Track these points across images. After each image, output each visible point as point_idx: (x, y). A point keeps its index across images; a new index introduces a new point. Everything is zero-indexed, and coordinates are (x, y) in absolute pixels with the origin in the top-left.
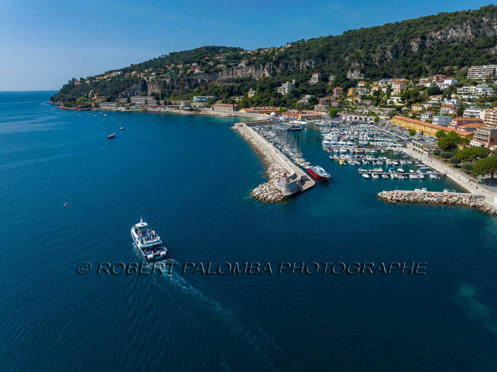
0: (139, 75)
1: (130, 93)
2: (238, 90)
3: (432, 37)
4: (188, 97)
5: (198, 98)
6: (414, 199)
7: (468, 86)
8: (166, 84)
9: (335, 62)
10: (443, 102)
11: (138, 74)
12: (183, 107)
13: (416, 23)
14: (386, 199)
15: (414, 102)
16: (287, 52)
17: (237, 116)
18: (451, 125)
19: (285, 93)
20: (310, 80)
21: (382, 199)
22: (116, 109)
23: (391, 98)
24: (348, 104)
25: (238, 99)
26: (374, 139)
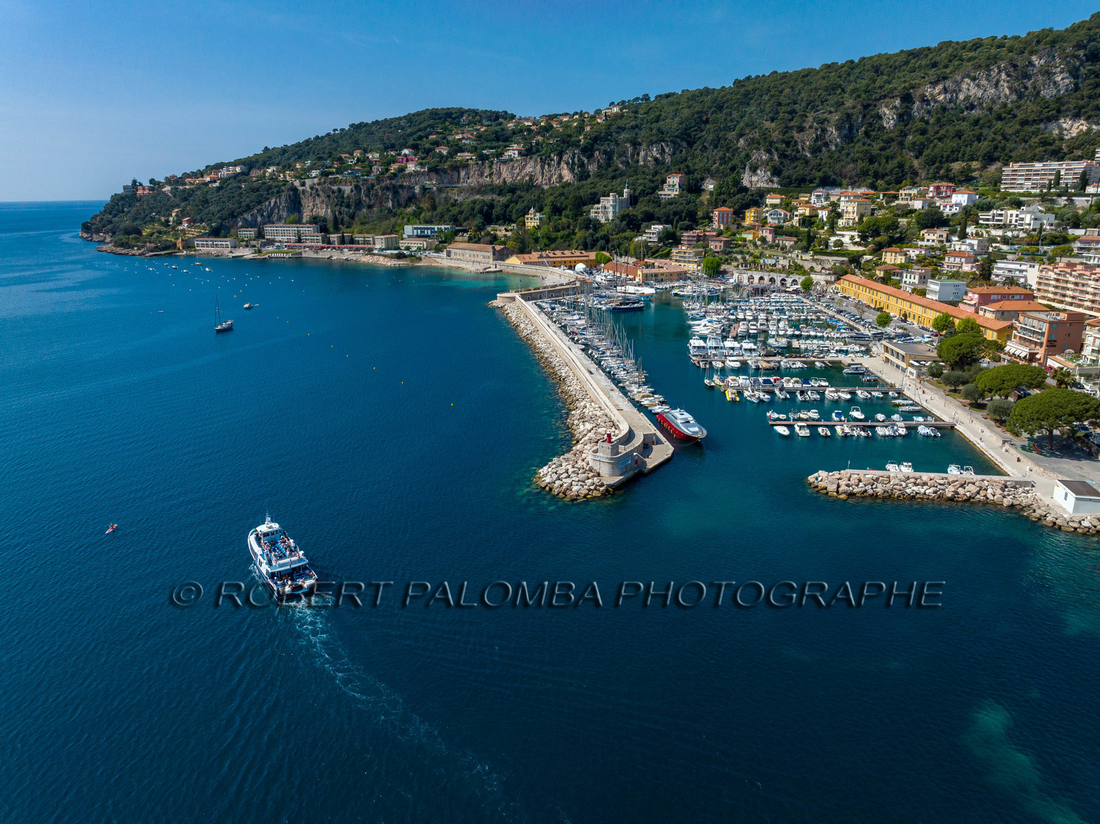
0: (282, 175)
1: (262, 215)
2: (502, 212)
3: (926, 96)
4: (393, 227)
5: (415, 228)
6: (885, 491)
7: (1002, 210)
8: (343, 197)
9: (715, 150)
10: (949, 244)
11: (280, 172)
12: (383, 250)
13: (891, 64)
14: (825, 491)
15: (888, 242)
16: (610, 125)
17: (501, 271)
18: (966, 303)
19: (607, 219)
20: (662, 189)
21: (817, 489)
22: (231, 252)
23: (838, 232)
24: (745, 246)
25: (504, 232)
26: (801, 332)
